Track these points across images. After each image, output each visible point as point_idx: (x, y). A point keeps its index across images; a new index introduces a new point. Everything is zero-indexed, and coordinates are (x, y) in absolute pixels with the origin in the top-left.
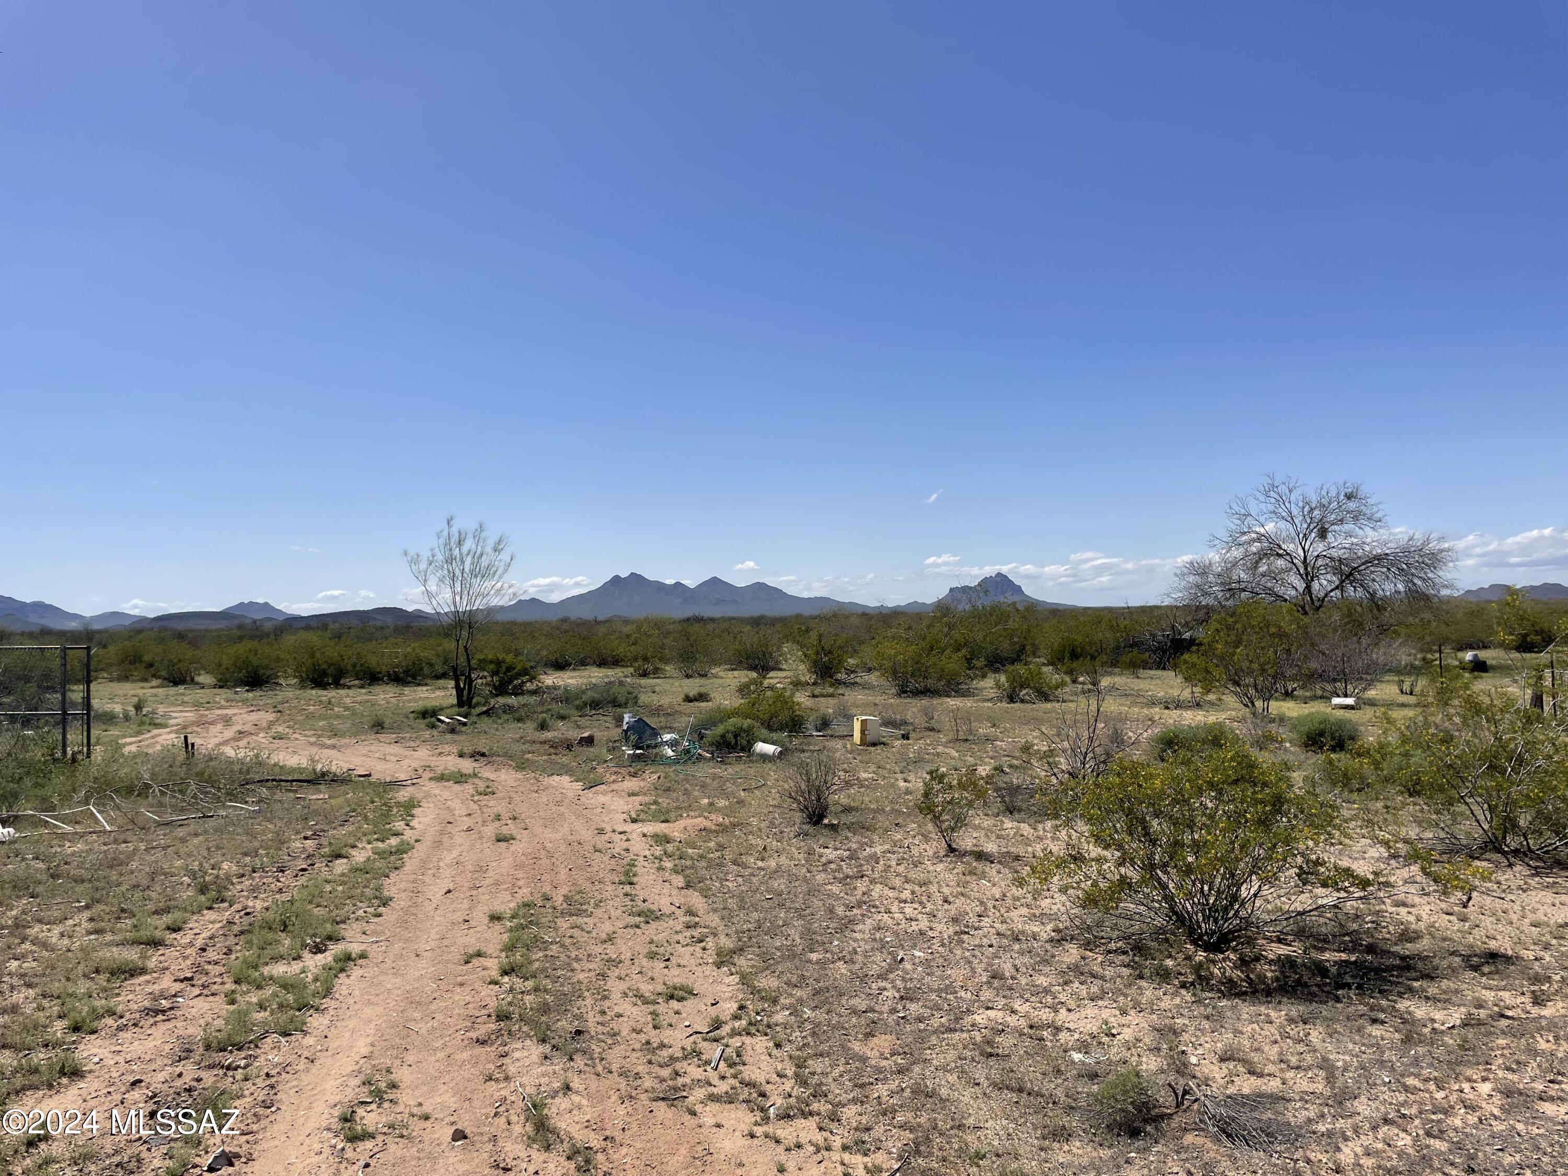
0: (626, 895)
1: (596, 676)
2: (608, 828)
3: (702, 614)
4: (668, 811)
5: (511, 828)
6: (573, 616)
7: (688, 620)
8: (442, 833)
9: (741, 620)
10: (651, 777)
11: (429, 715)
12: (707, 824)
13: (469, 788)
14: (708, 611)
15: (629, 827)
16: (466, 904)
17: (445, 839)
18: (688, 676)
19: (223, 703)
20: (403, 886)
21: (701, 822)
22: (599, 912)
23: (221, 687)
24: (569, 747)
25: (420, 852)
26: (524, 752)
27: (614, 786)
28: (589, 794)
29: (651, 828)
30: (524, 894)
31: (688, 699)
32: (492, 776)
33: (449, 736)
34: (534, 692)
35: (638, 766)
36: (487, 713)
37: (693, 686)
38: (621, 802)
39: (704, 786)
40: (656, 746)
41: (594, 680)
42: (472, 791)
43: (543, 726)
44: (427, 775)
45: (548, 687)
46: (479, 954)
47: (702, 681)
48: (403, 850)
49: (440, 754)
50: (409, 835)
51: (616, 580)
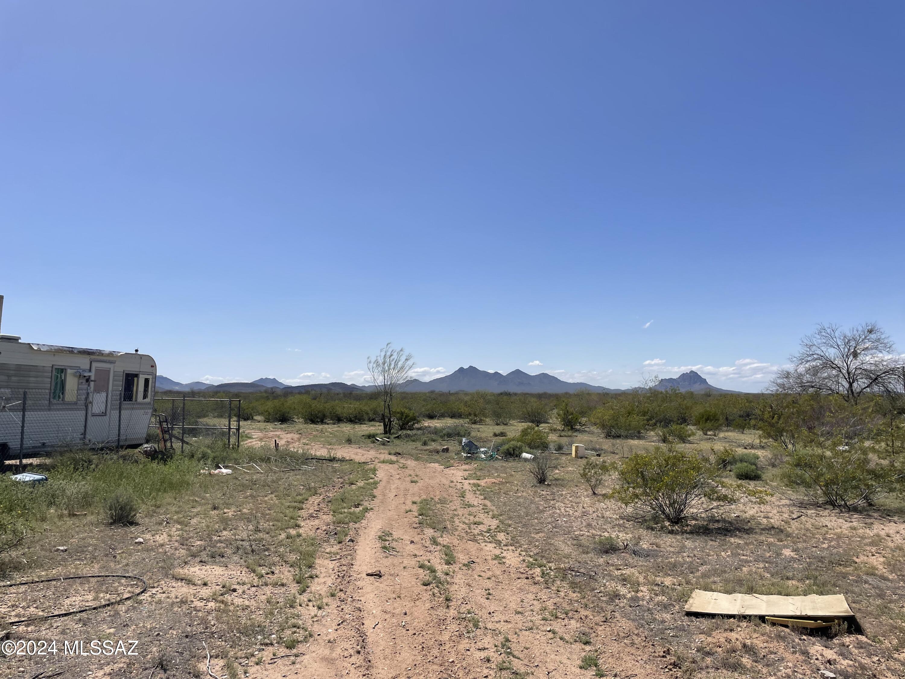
0: (461, 500)
1: (449, 422)
2: (455, 481)
3: (509, 391)
4: (480, 476)
5: (416, 479)
6: (437, 390)
7: (501, 394)
8: (389, 479)
9: (532, 395)
10: (474, 465)
11: (371, 437)
12: (496, 481)
13: (396, 466)
14: (512, 389)
15: (464, 481)
16: (403, 499)
17: (391, 481)
18: (497, 424)
19: (271, 429)
20: (379, 493)
21: (494, 480)
22: (451, 504)
23: (267, 422)
24: (438, 452)
25: (382, 484)
26: (417, 454)
27: (458, 467)
28: (447, 470)
29: (472, 482)
30: (424, 497)
31: (495, 435)
32: (405, 462)
33: (382, 447)
34: (418, 429)
35: (469, 461)
36: (398, 437)
37: (498, 429)
38: (461, 473)
39: (496, 469)
40: (477, 453)
41: (448, 425)
42: (397, 467)
43: (425, 444)
44: (377, 461)
45: (426, 427)
46: (410, 511)
47: (505, 427)
48: (376, 483)
49: (380, 453)
50: (376, 479)
51: (461, 369)
